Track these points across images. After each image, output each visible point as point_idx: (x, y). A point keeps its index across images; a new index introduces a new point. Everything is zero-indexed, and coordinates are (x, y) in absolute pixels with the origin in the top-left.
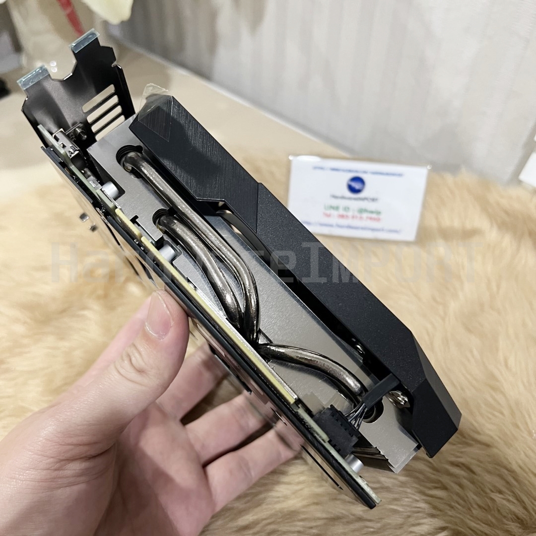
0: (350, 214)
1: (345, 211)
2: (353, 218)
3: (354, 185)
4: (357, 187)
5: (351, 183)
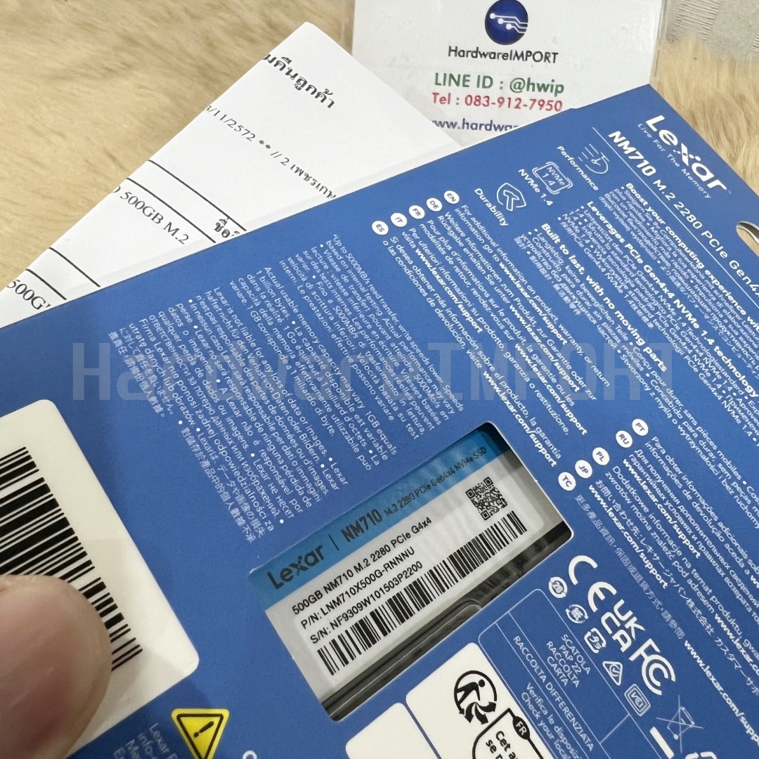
0: (494, 93)
1: (484, 86)
2: (502, 104)
3: (501, 21)
4: (509, 27)
5: (493, 16)
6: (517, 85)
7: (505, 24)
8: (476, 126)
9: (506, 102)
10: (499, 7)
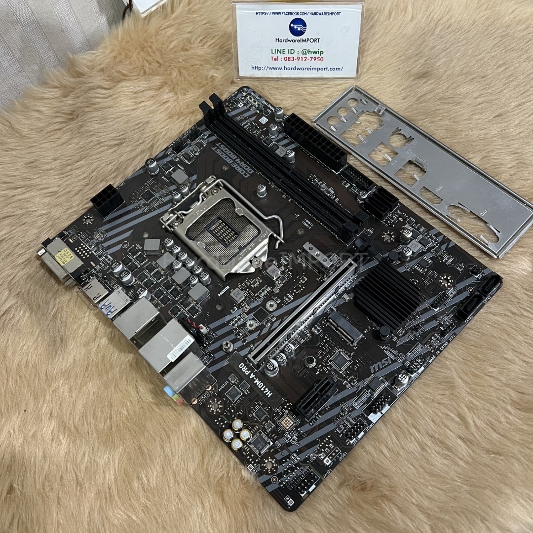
0: (295, 56)
1: (291, 53)
2: (299, 59)
3: (295, 27)
4: (299, 29)
5: (292, 25)
6: (305, 52)
7: (297, 28)
8: (289, 69)
9: (301, 59)
10: (294, 22)
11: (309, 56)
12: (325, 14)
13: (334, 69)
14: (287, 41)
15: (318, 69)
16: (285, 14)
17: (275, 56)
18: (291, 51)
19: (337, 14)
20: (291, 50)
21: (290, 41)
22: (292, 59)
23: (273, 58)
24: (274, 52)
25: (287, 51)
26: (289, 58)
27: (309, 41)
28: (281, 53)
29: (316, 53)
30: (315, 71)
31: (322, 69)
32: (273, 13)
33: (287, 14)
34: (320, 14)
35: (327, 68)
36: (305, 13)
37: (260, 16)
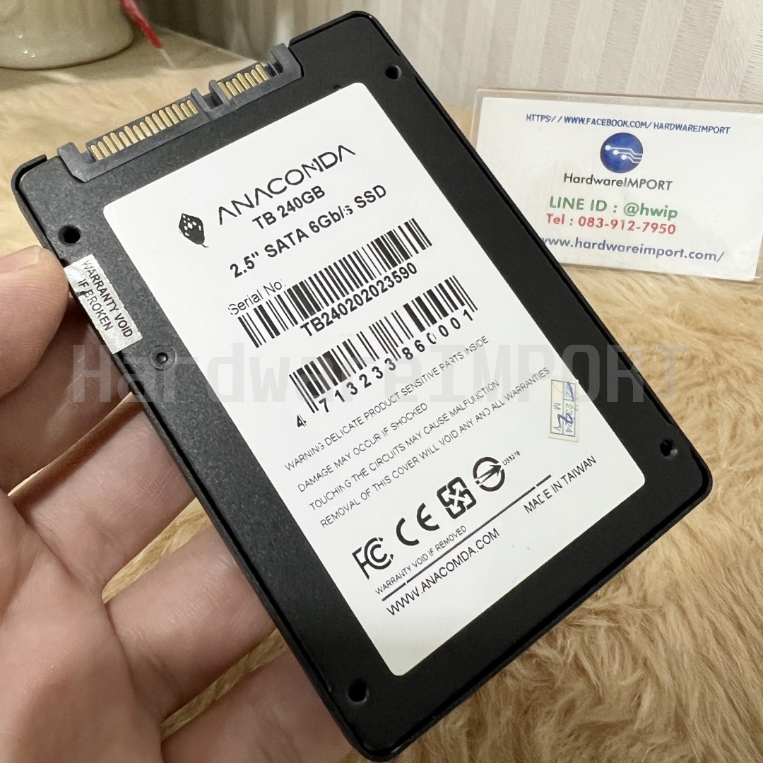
0: (608, 216)
1: (597, 209)
2: (615, 225)
3: (616, 153)
4: (624, 157)
5: (608, 148)
6: (631, 209)
7: (619, 155)
8: (588, 245)
9: (620, 224)
10: (614, 140)
11: (640, 219)
12: (692, 128)
13: (699, 256)
14: (591, 180)
15: (659, 252)
16: (594, 122)
17: (558, 212)
18: (599, 205)
19: (721, 130)
20: (598, 202)
21: (599, 181)
22: (597, 222)
23: (552, 218)
24: (555, 203)
25: (587, 205)
26: (592, 220)
27: (644, 186)
28: (572, 207)
29: (659, 215)
30: (654, 256)
31: (669, 253)
32: (567, 119)
33: (600, 122)
34: (679, 127)
35: (682, 251)
36: (642, 124)
37: (536, 123)
